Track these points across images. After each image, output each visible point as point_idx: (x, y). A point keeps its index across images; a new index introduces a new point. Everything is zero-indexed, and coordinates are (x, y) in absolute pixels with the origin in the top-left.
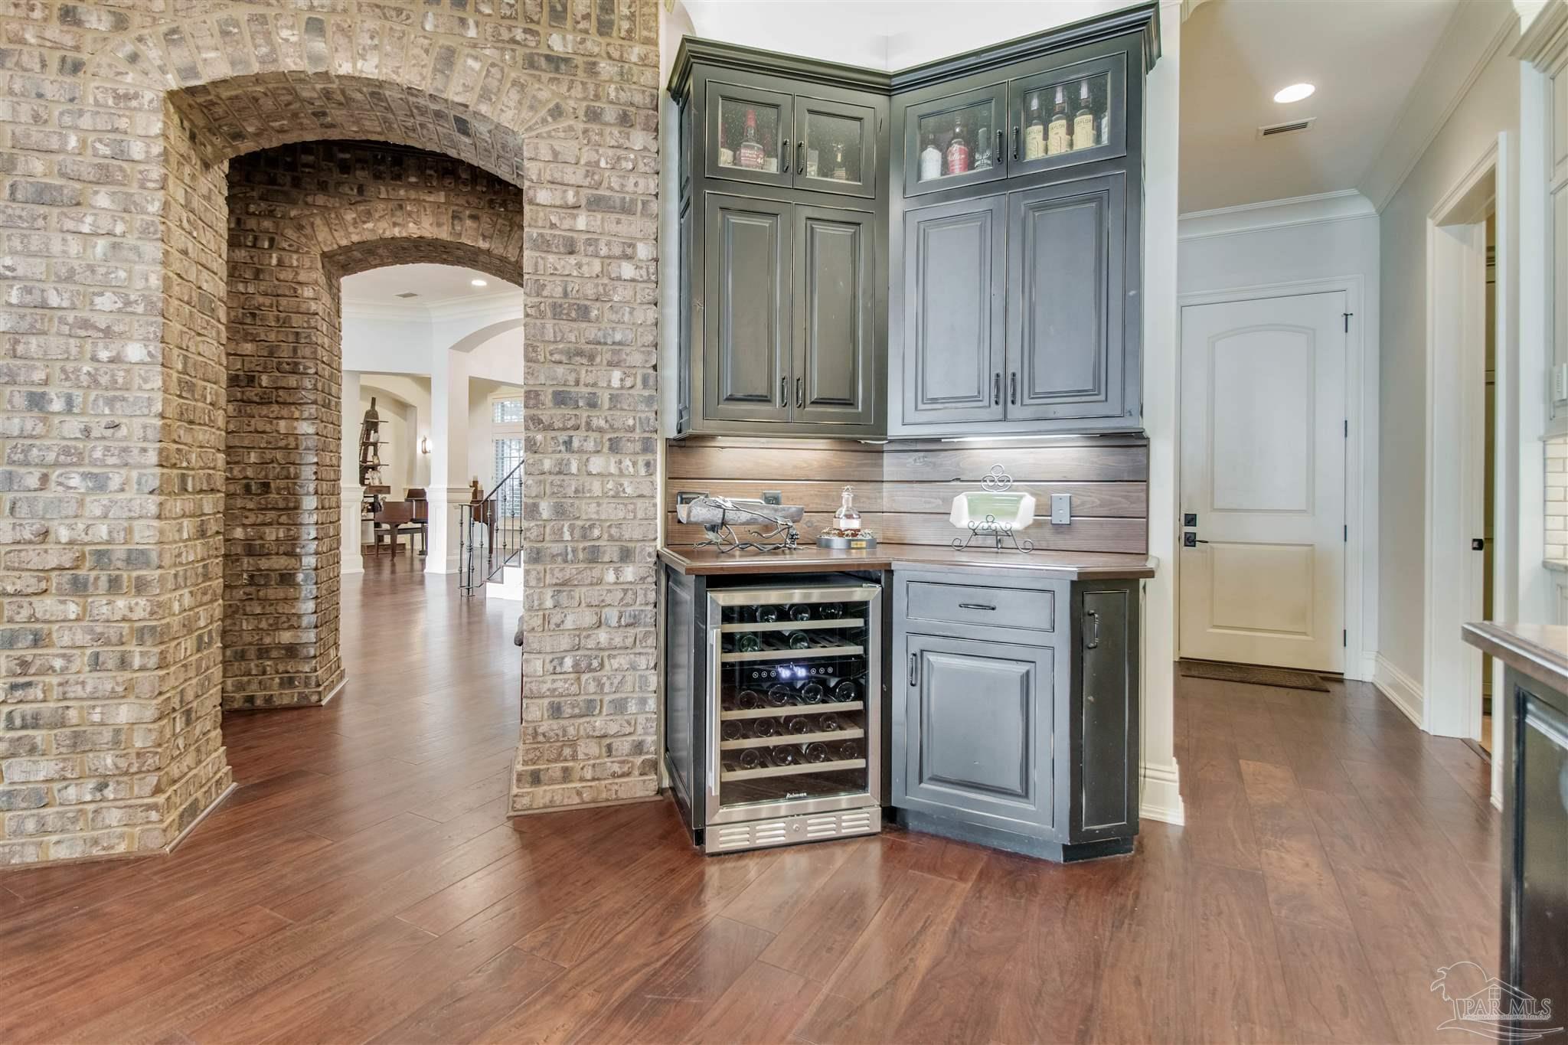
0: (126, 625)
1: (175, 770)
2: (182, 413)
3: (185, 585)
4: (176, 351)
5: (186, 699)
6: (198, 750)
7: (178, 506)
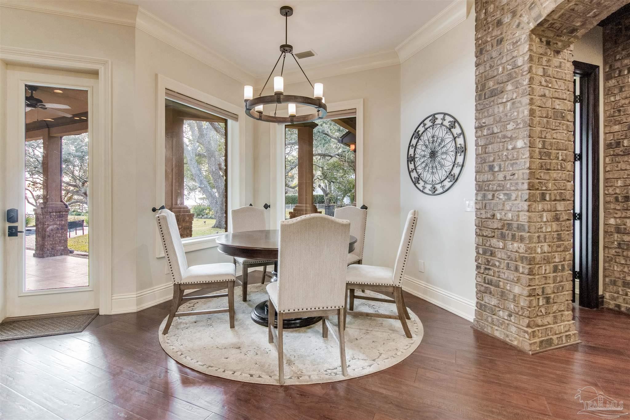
0: (517, 254)
1: (539, 321)
2: (542, 166)
3: (545, 242)
4: (538, 140)
5: (546, 292)
6: (555, 317)
7: (540, 207)
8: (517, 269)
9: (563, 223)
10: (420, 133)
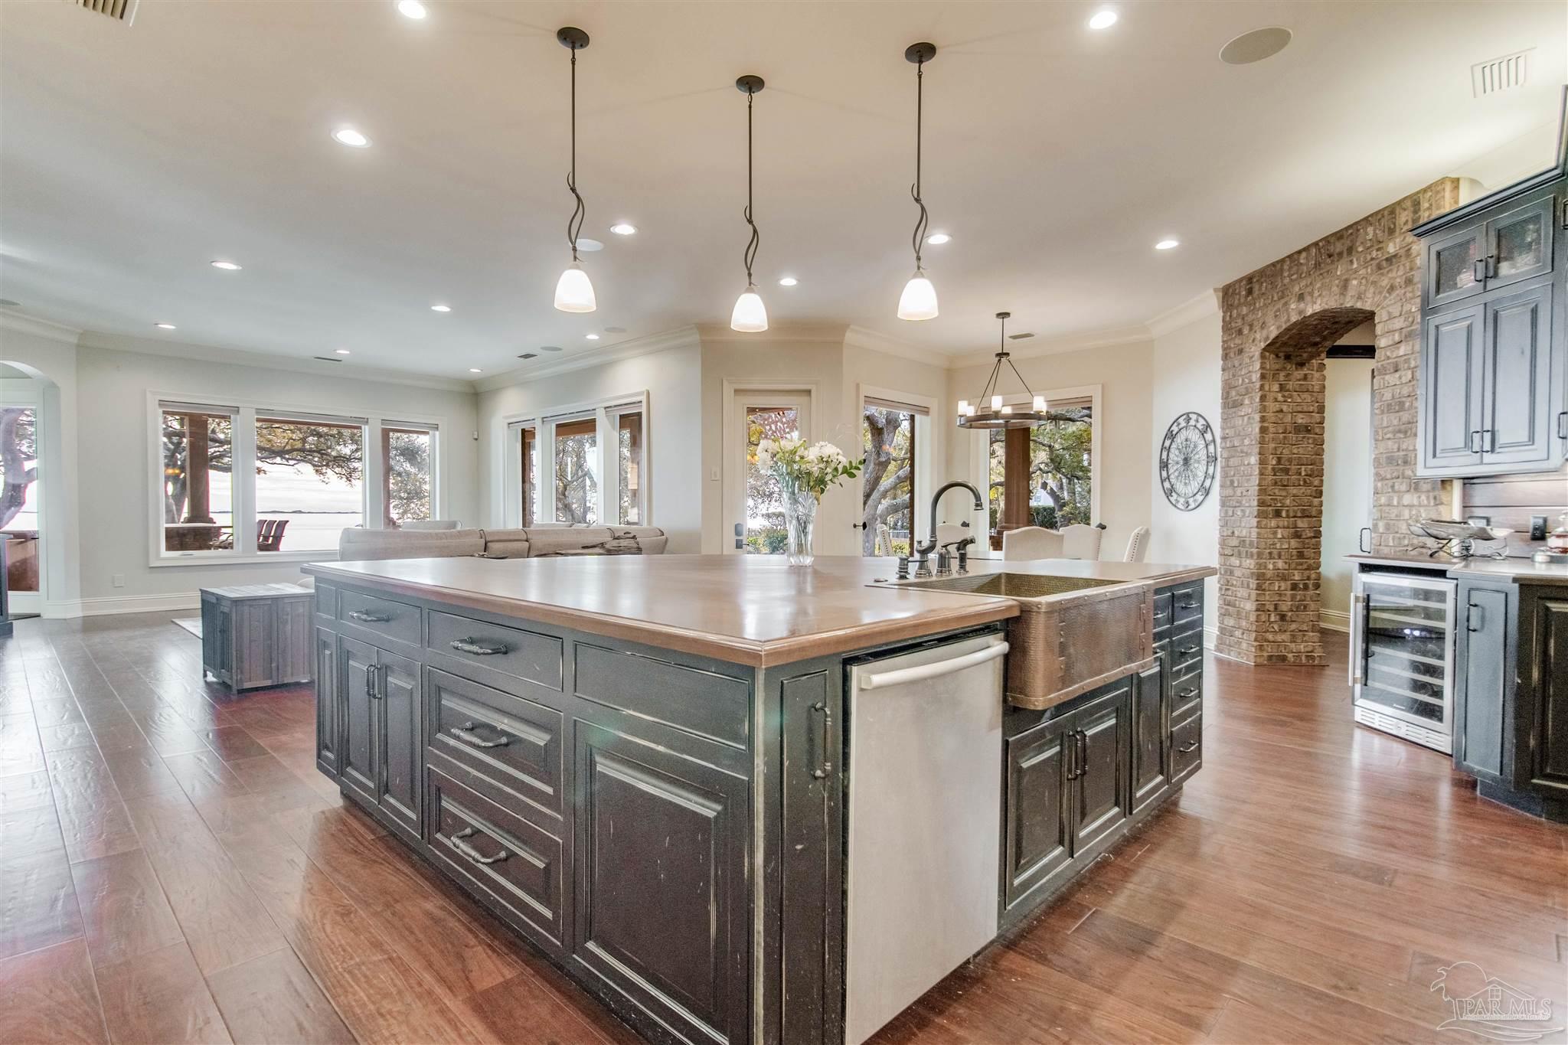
1: (1270, 637)
2: (1276, 483)
3: (1280, 558)
4: (1271, 456)
5: (1279, 608)
6: (1293, 636)
7: (1273, 523)
8: (1248, 587)
9: (1307, 541)
10: (1174, 433)
